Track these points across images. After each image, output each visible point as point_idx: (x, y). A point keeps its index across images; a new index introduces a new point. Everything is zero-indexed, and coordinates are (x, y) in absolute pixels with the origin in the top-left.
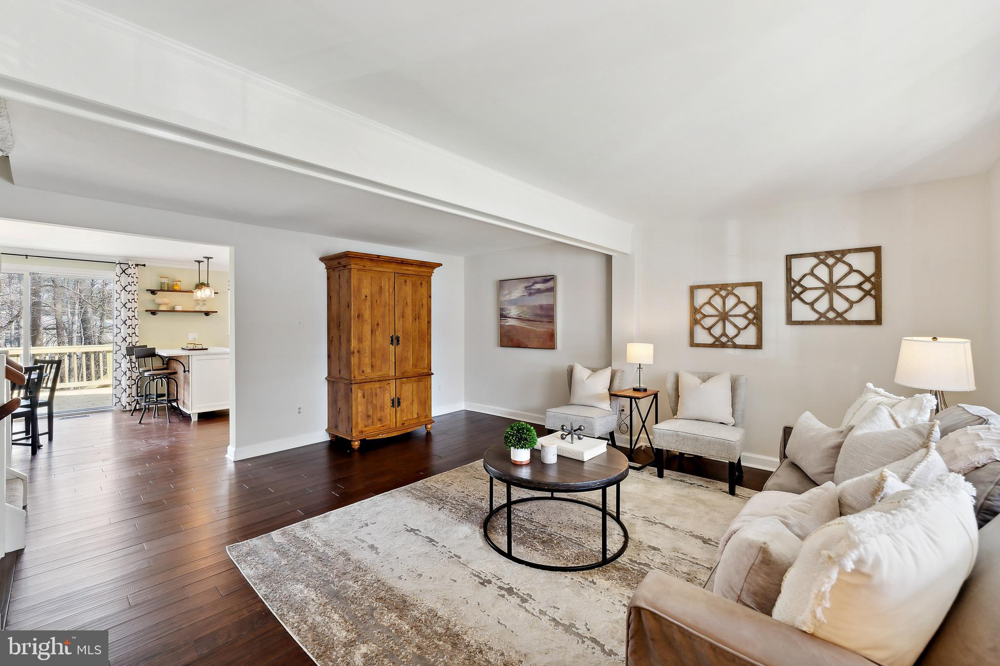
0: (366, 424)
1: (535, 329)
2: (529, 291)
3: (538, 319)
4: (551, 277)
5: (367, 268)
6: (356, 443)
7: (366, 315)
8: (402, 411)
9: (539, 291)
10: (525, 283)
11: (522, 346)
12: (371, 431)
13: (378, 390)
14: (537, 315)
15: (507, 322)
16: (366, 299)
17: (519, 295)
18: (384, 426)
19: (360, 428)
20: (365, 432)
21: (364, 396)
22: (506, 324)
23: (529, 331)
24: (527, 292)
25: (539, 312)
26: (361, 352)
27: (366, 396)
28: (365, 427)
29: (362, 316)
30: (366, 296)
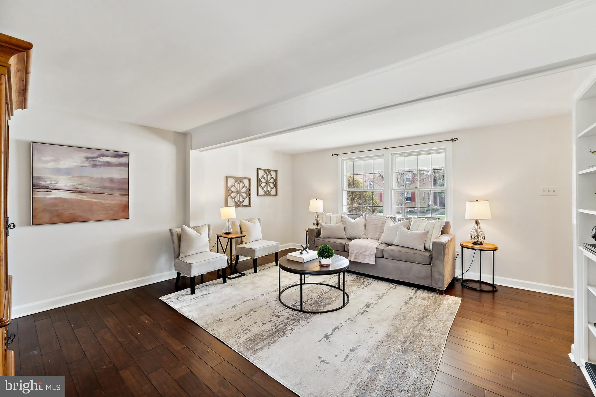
1: (103, 201)
2: (92, 163)
3: (107, 191)
4: (126, 153)
9: (108, 164)
10: (85, 153)
11: (80, 219)
14: (105, 188)
15: (48, 195)
17: (75, 164)
22: (47, 197)
23: (91, 204)
24: (90, 163)
25: (107, 184)
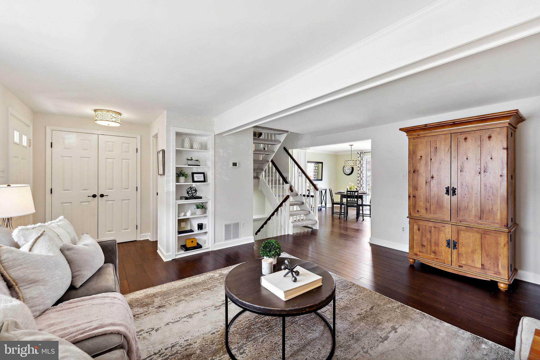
0: (421, 250)
5: (421, 135)
6: (411, 260)
7: (422, 170)
8: (458, 254)
12: (425, 257)
13: (433, 229)
16: (421, 159)
18: (437, 259)
19: (415, 251)
20: (419, 255)
21: (419, 229)
26: (416, 197)
27: (421, 230)
28: (420, 252)
29: (418, 171)
30: (421, 157)
